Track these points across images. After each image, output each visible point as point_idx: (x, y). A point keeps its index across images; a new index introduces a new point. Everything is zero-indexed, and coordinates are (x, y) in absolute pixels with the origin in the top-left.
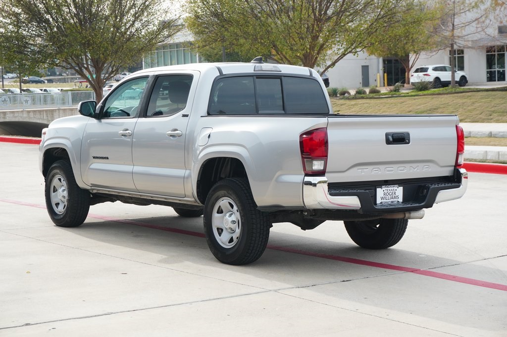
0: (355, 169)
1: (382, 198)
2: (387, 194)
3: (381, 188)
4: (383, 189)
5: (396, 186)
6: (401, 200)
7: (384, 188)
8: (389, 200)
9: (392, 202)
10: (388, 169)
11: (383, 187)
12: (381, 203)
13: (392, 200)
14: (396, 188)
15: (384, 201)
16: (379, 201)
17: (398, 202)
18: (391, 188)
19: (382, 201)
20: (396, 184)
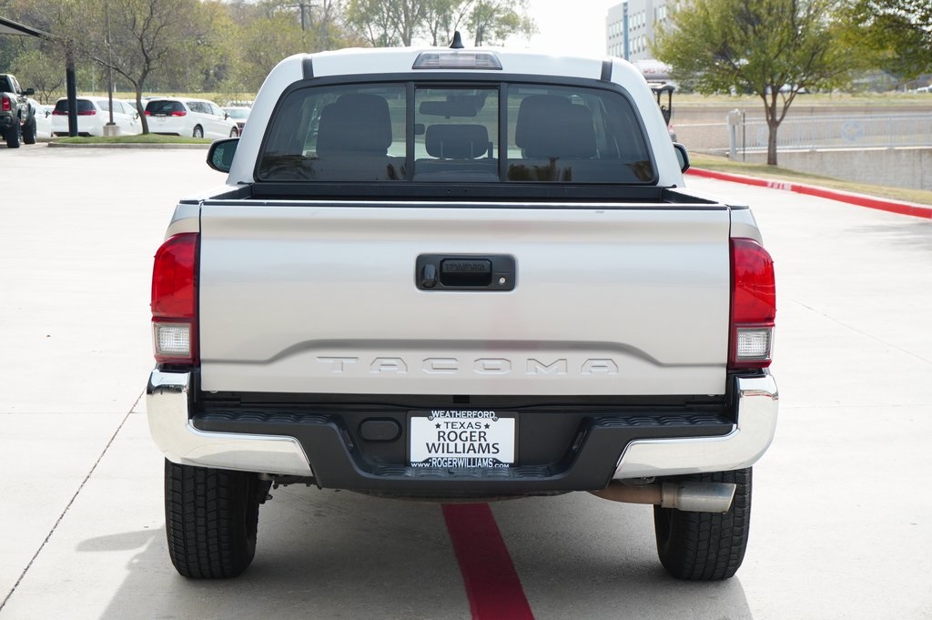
0: (311, 356)
1: (431, 448)
2: (452, 436)
3: (428, 415)
4: (437, 421)
5: (485, 414)
6: (506, 456)
7: (440, 419)
8: (457, 454)
9: (473, 461)
10: (435, 362)
11: (435, 413)
12: (426, 461)
13: (471, 455)
14: (489, 421)
15: (440, 454)
16: (418, 454)
17: (496, 461)
18: (467, 421)
19: (433, 454)
20: (489, 409)
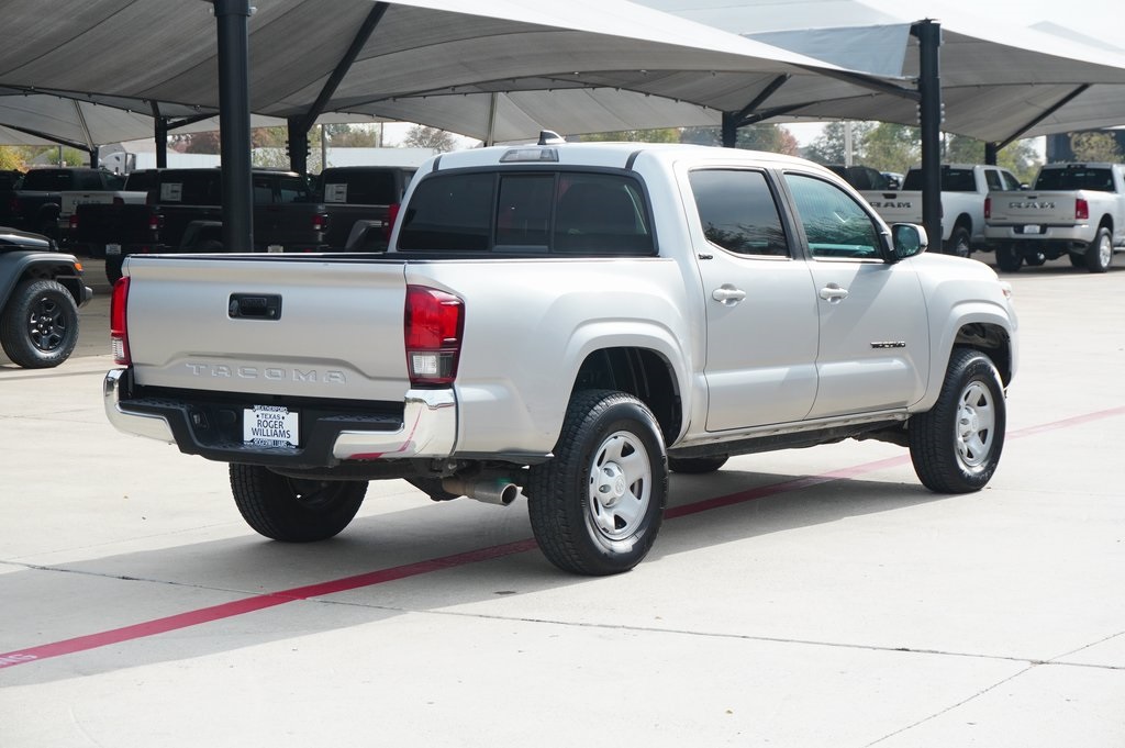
1: (255, 431)
2: (265, 424)
3: (252, 408)
4: (257, 412)
5: (282, 408)
6: (295, 441)
7: (259, 411)
8: (268, 437)
9: (276, 442)
10: (245, 369)
11: (256, 407)
12: (252, 441)
13: (275, 438)
14: (284, 414)
15: (259, 437)
16: (248, 436)
17: (288, 444)
18: (270, 413)
19: (256, 437)
20: (284, 406)
